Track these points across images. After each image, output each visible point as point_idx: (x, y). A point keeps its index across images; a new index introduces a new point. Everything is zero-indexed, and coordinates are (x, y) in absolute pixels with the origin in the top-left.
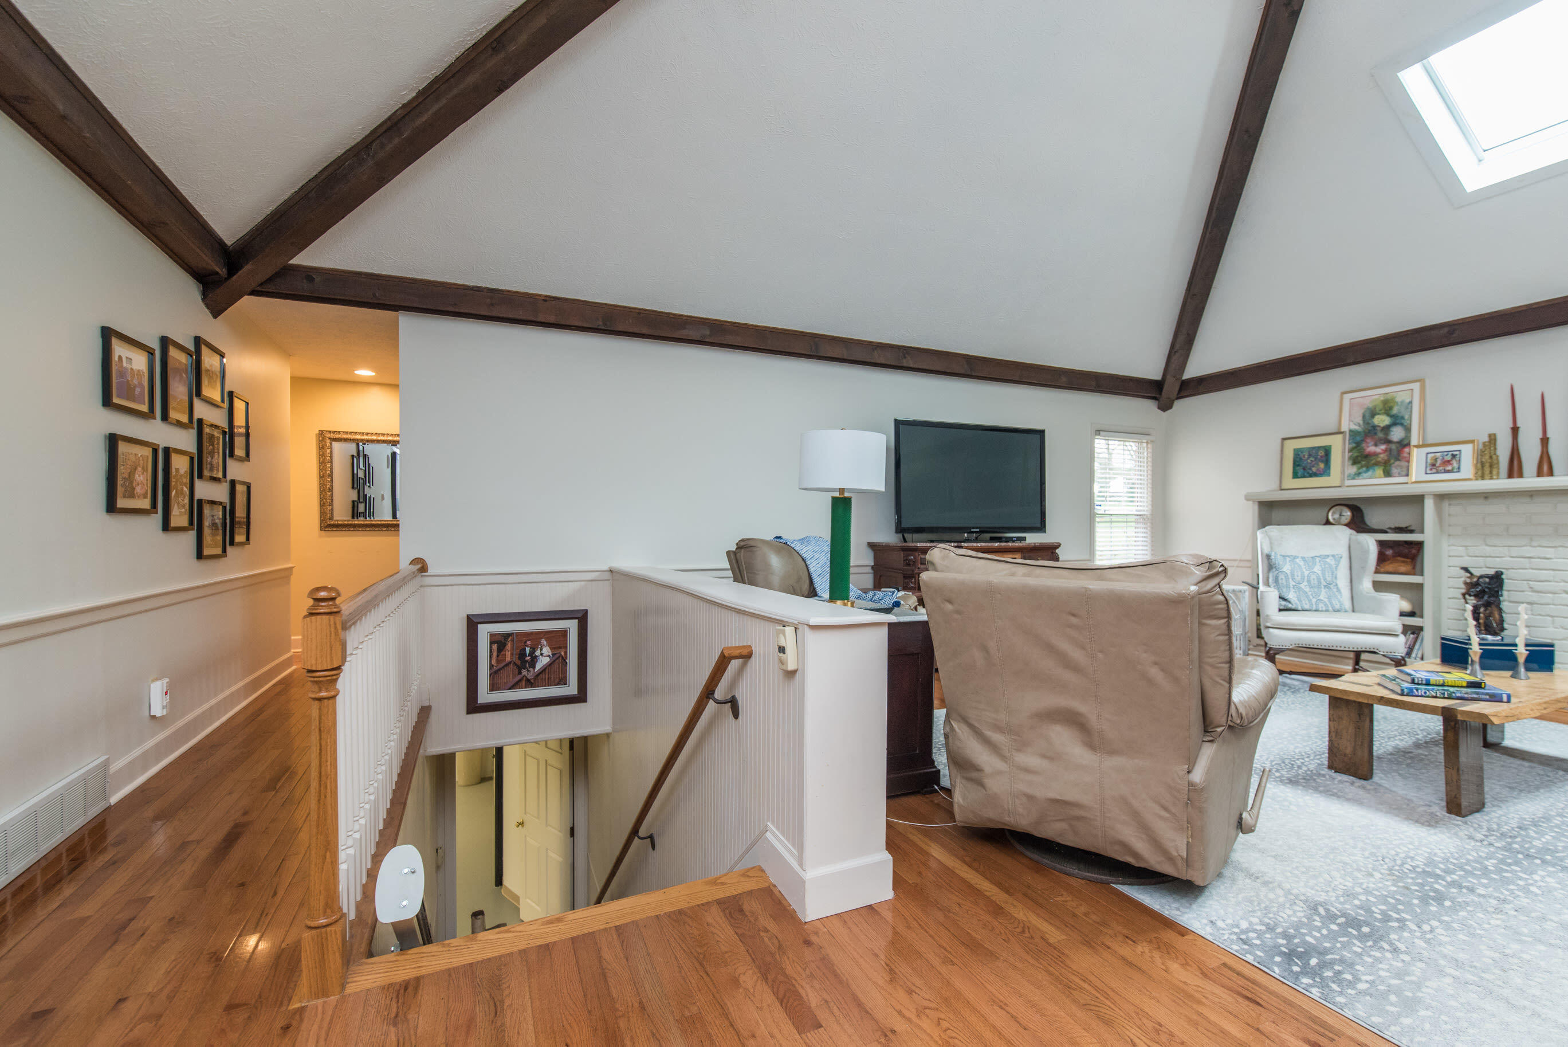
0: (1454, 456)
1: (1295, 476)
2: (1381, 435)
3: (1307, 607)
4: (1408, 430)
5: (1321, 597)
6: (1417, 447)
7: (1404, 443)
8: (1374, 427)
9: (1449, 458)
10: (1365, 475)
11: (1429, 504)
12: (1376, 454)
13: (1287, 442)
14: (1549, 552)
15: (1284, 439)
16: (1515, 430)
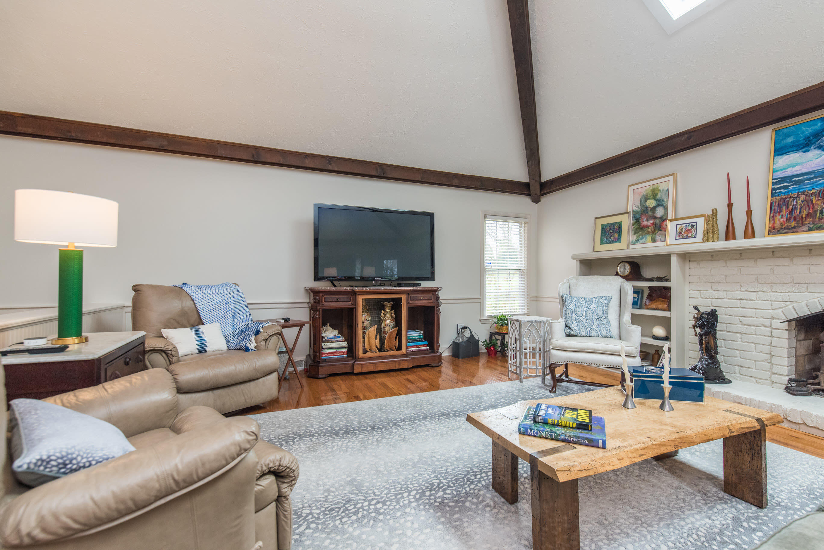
0: (693, 226)
1: (602, 243)
2: (650, 213)
3: (584, 334)
4: (666, 209)
5: (594, 327)
6: (671, 220)
7: (664, 219)
8: (647, 208)
9: (689, 228)
10: (641, 241)
11: (674, 260)
12: (647, 227)
13: (598, 220)
14: (753, 296)
15: (596, 218)
16: (730, 206)
